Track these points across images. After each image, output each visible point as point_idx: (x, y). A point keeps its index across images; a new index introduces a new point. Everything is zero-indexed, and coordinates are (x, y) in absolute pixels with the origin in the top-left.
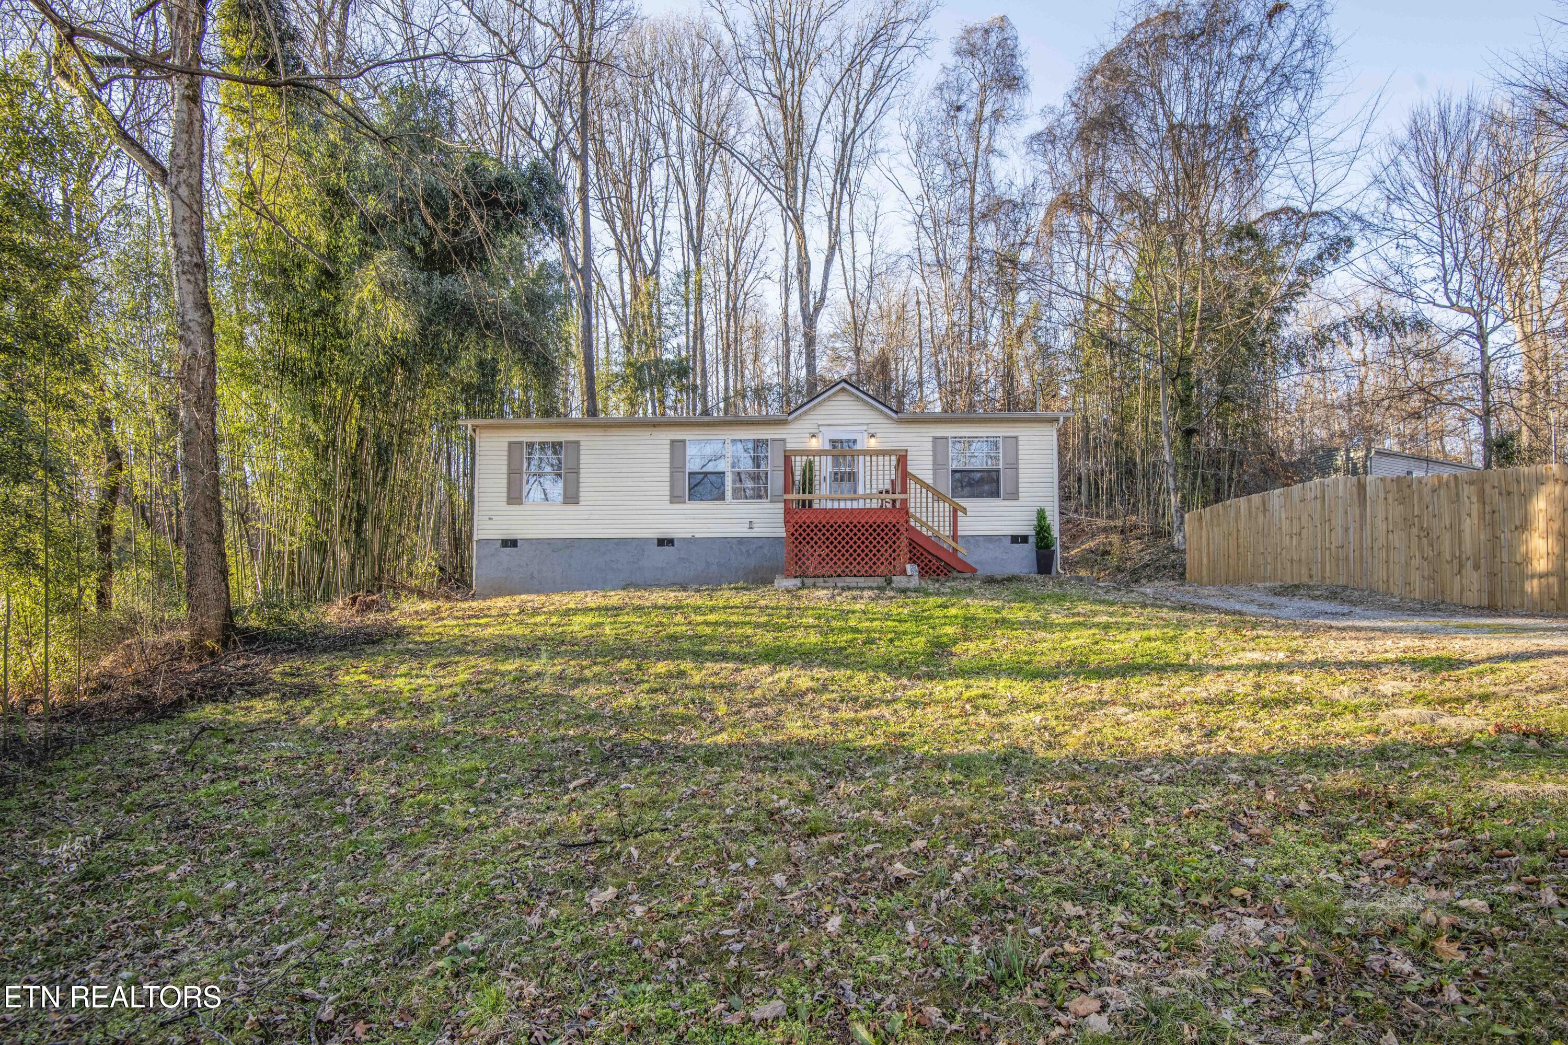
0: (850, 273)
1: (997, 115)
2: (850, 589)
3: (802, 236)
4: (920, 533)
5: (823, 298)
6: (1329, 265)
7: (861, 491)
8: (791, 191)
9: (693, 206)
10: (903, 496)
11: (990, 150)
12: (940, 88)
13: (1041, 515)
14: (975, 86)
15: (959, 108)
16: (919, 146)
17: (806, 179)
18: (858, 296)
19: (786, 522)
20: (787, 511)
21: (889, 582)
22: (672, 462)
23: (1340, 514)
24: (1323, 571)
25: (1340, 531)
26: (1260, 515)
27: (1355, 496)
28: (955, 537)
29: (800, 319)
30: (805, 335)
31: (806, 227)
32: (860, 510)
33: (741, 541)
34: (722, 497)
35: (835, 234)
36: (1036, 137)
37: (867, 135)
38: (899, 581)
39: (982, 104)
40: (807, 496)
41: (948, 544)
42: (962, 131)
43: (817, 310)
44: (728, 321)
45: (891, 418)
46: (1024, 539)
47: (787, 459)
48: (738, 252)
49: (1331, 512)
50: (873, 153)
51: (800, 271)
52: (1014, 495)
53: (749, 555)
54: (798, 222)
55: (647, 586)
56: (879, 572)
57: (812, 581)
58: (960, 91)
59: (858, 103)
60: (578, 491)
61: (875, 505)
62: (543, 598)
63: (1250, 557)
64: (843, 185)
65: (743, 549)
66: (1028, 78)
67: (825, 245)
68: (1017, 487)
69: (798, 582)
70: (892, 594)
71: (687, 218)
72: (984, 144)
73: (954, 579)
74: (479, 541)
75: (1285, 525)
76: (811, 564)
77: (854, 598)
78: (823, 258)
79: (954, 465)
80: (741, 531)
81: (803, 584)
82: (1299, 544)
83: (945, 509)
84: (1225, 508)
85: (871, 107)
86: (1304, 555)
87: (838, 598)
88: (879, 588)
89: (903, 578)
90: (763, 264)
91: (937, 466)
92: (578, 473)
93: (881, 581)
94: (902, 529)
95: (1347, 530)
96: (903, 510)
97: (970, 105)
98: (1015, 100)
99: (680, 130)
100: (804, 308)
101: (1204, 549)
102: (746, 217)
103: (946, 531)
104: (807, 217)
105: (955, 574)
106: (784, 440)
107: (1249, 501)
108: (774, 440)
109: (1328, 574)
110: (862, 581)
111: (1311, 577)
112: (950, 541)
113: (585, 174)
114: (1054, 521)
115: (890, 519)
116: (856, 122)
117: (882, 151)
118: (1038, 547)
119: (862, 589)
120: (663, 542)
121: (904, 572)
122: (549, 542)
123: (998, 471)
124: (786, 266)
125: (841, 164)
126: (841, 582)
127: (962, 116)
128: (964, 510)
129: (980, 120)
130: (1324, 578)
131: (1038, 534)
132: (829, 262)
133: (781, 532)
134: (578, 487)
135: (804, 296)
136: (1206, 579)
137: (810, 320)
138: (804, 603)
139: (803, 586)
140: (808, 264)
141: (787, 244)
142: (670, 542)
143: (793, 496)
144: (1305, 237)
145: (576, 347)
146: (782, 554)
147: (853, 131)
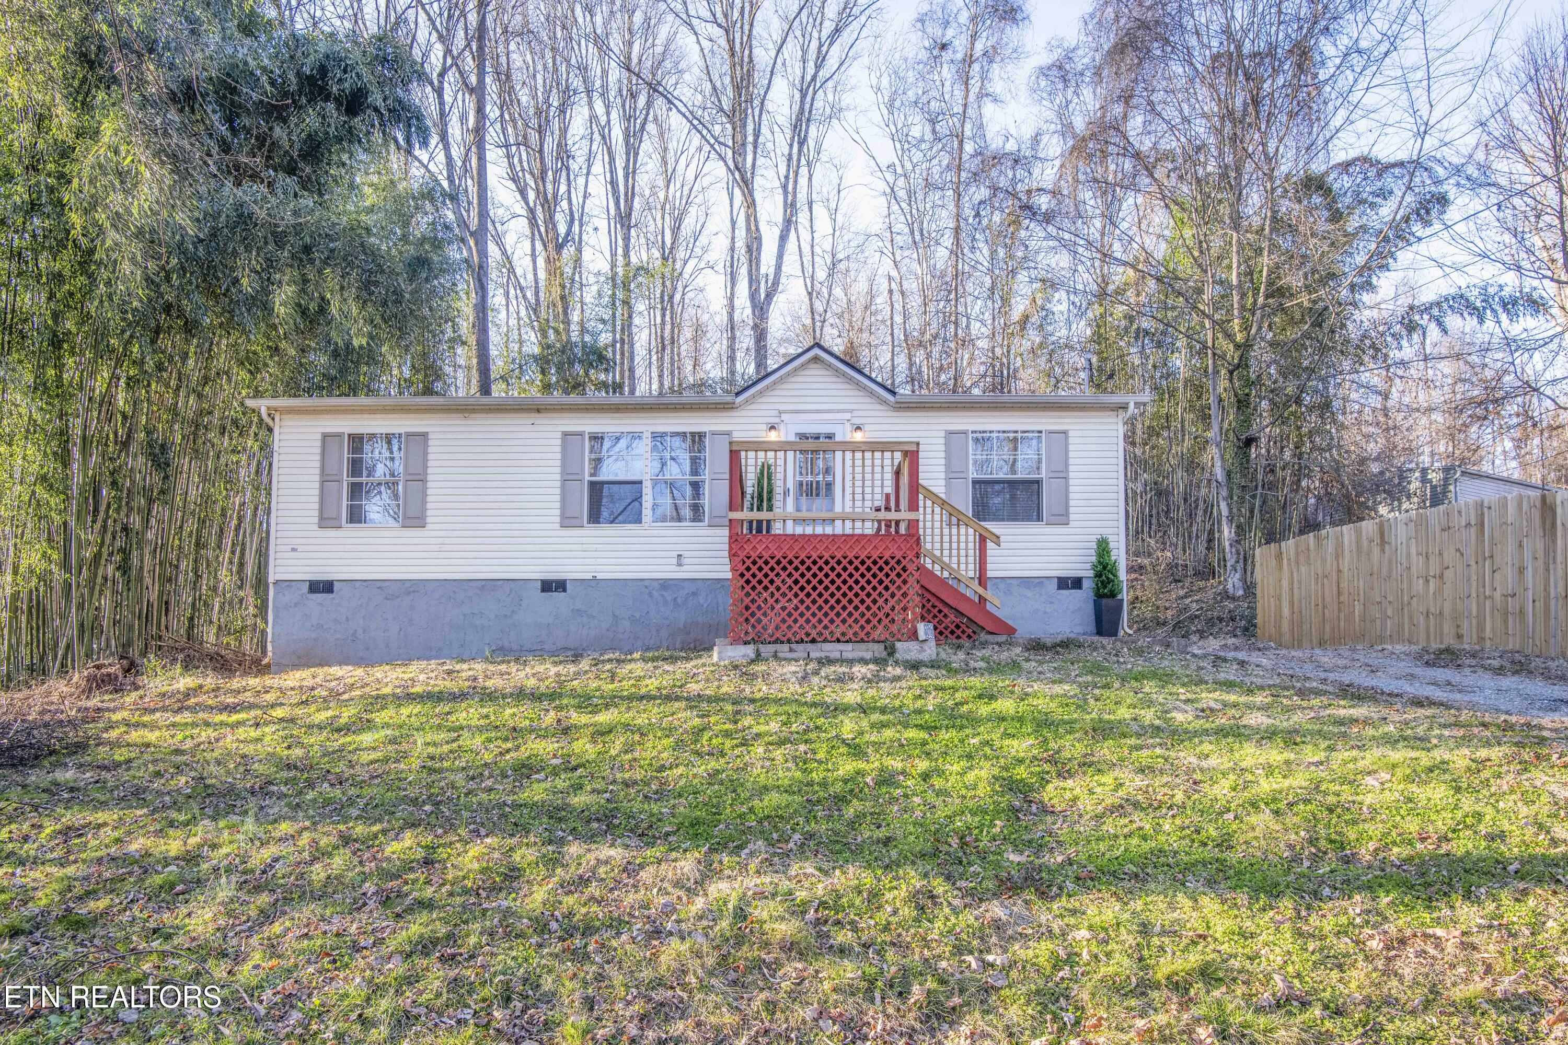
0: (807, 259)
1: (990, 56)
2: (830, 662)
3: (751, 204)
4: (931, 573)
5: (776, 282)
6: (1417, 228)
7: (838, 508)
8: (739, 150)
9: (620, 164)
10: (912, 516)
11: (982, 95)
12: (922, 21)
13: (1103, 547)
14: (964, 17)
15: (944, 47)
16: (892, 101)
17: (757, 134)
18: (818, 286)
19: (732, 555)
20: (734, 539)
21: (891, 651)
22: (564, 465)
23: (1511, 547)
24: (1481, 628)
25: (1510, 574)
26: (1376, 552)
27: (1537, 521)
28: (982, 580)
29: (749, 311)
30: (755, 327)
31: (758, 196)
32: (847, 538)
33: (665, 584)
34: (638, 520)
35: (791, 207)
36: (1043, 72)
37: (830, 84)
38: (906, 650)
39: (974, 37)
40: (764, 515)
41: (972, 590)
42: (948, 72)
43: (769, 296)
44: (663, 316)
45: (885, 402)
46: (1077, 583)
47: (734, 456)
48: (676, 231)
49: (1493, 544)
50: (836, 112)
51: (749, 250)
52: (1063, 518)
53: (676, 605)
54: (746, 184)
55: (518, 655)
56: (876, 634)
57: (771, 648)
58: (946, 24)
59: (821, 46)
60: (424, 509)
61: (869, 529)
62: (360, 672)
63: (1358, 608)
64: (801, 144)
65: (668, 595)
66: (1028, 8)
67: (779, 217)
68: (1067, 507)
69: (750, 650)
70: (898, 671)
71: (613, 183)
72: (974, 90)
73: (984, 644)
74: (276, 583)
75: (1417, 564)
76: (771, 621)
77: (840, 680)
78: (777, 232)
79: (973, 474)
80: (667, 570)
81: (758, 654)
82: (1440, 590)
83: (968, 536)
84: (1317, 538)
85: (835, 48)
86: (1447, 607)
87: (815, 680)
88: (876, 661)
89: (913, 645)
90: (705, 250)
91: (952, 475)
92: (424, 481)
93: (878, 650)
94: (911, 568)
95: (1521, 570)
96: (913, 536)
97: (956, 43)
98: (1013, 34)
99: (604, 73)
100: (753, 296)
101: (1285, 596)
102: (686, 192)
103: (969, 570)
104: (758, 182)
105: (983, 636)
106: (728, 433)
107: (1358, 533)
108: (714, 433)
109: (1488, 633)
110: (849, 650)
111: (1459, 637)
112: (975, 585)
113: (480, 110)
114: (1119, 555)
115: (893, 550)
116: (818, 67)
117: (848, 109)
118: (1099, 596)
119: (851, 662)
120: (548, 586)
121: (914, 635)
122: (379, 584)
123: (1038, 482)
124: (732, 249)
125: (799, 119)
126: (816, 652)
127: (947, 55)
128: (997, 539)
129: (969, 60)
130: (1481, 639)
131: (1098, 575)
132: (783, 238)
133: (723, 570)
134: (424, 502)
135: (753, 280)
136: (1287, 638)
137: (761, 309)
138: (761, 689)
139: (758, 658)
140: (759, 239)
141: (733, 223)
142: (560, 586)
143: (744, 515)
144: (1384, 194)
145: (465, 327)
146: (726, 604)
147: (814, 78)
